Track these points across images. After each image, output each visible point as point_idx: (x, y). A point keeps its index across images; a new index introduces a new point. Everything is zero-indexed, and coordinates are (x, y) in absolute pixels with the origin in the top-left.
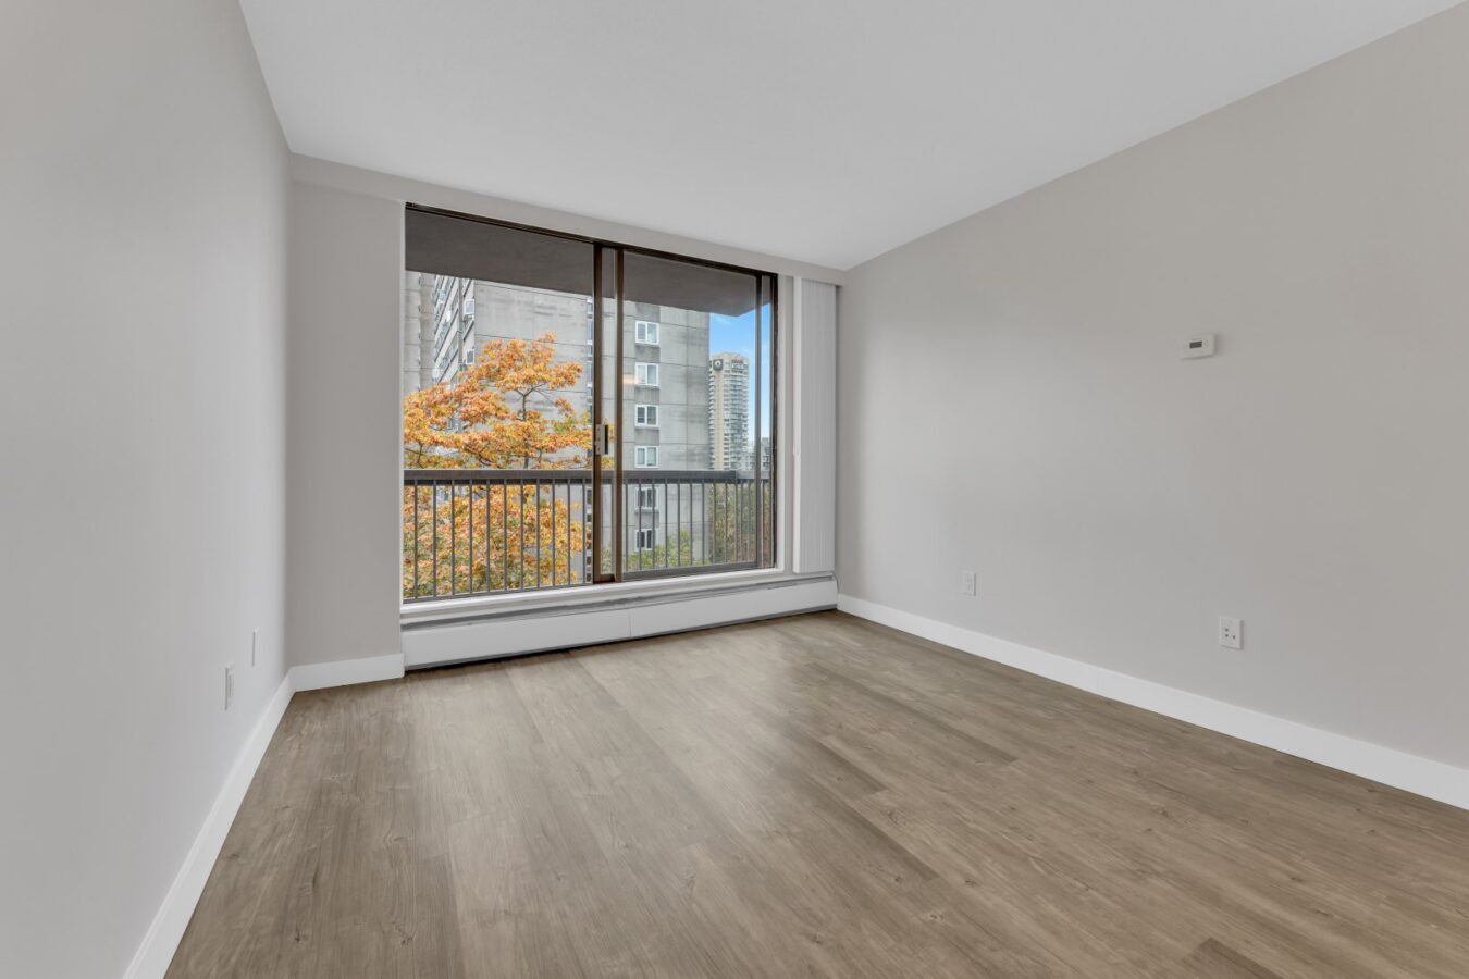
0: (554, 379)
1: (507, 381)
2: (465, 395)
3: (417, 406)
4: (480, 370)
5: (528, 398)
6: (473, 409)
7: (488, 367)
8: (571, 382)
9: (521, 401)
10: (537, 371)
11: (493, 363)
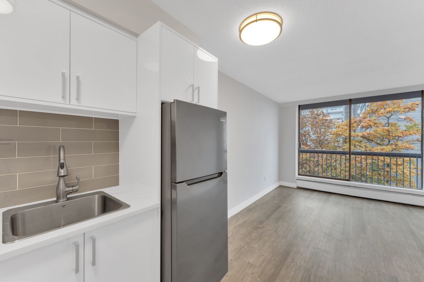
0: (402, 110)
1: (379, 114)
2: (362, 120)
3: (344, 125)
4: (369, 111)
5: (390, 118)
6: (364, 125)
7: (372, 110)
8: (413, 110)
9: (387, 119)
10: (393, 109)
11: (374, 108)
